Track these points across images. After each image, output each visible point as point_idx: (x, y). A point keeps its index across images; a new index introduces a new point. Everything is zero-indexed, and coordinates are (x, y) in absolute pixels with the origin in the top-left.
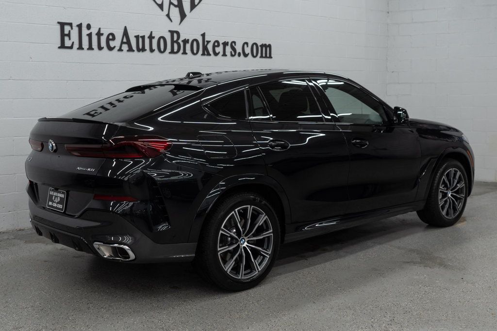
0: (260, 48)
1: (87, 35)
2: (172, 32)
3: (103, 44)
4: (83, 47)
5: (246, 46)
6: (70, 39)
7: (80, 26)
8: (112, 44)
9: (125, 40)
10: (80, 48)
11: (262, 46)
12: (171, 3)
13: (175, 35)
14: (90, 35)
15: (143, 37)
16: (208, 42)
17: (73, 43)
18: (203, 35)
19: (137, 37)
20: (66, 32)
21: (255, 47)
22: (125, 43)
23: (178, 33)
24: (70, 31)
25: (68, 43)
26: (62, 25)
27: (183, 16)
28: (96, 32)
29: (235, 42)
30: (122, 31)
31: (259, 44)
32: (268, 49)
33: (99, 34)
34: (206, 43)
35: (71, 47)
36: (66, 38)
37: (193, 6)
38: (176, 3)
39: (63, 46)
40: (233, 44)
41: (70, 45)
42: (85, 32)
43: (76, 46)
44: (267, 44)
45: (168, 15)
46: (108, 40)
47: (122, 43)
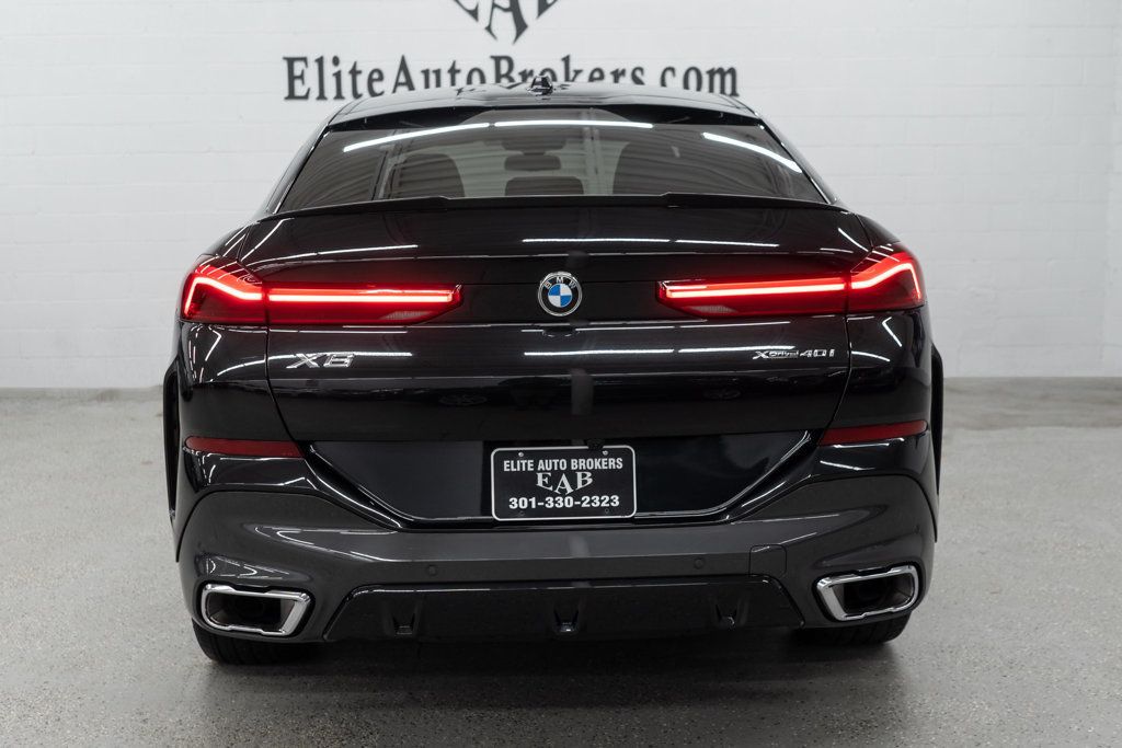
0: (706, 79)
1: (334, 74)
2: (497, 60)
3: (362, 87)
4: (326, 94)
5: (669, 74)
6: (303, 83)
7: (320, 61)
8: (377, 87)
9: (402, 79)
10: (322, 96)
11: (711, 73)
12: (494, 6)
13: (504, 66)
14: (338, 75)
15: (437, 72)
16: (578, 72)
17: (309, 90)
18: (566, 60)
19: (426, 73)
20: (297, 72)
21: (693, 76)
22: (402, 84)
23: (510, 61)
24: (303, 72)
25: (300, 90)
26: (291, 61)
27: (521, 26)
28: (350, 67)
29: (641, 69)
30: (398, 63)
31: (704, 70)
32: (728, 78)
33: (354, 72)
34: (572, 75)
35: (306, 97)
36: (298, 83)
37: (543, 6)
38: (506, 3)
39: (291, 96)
40: (638, 74)
41: (304, 94)
42: (329, 69)
43: (315, 93)
44: (726, 69)
45: (489, 29)
46: (371, 81)
47: (397, 84)
